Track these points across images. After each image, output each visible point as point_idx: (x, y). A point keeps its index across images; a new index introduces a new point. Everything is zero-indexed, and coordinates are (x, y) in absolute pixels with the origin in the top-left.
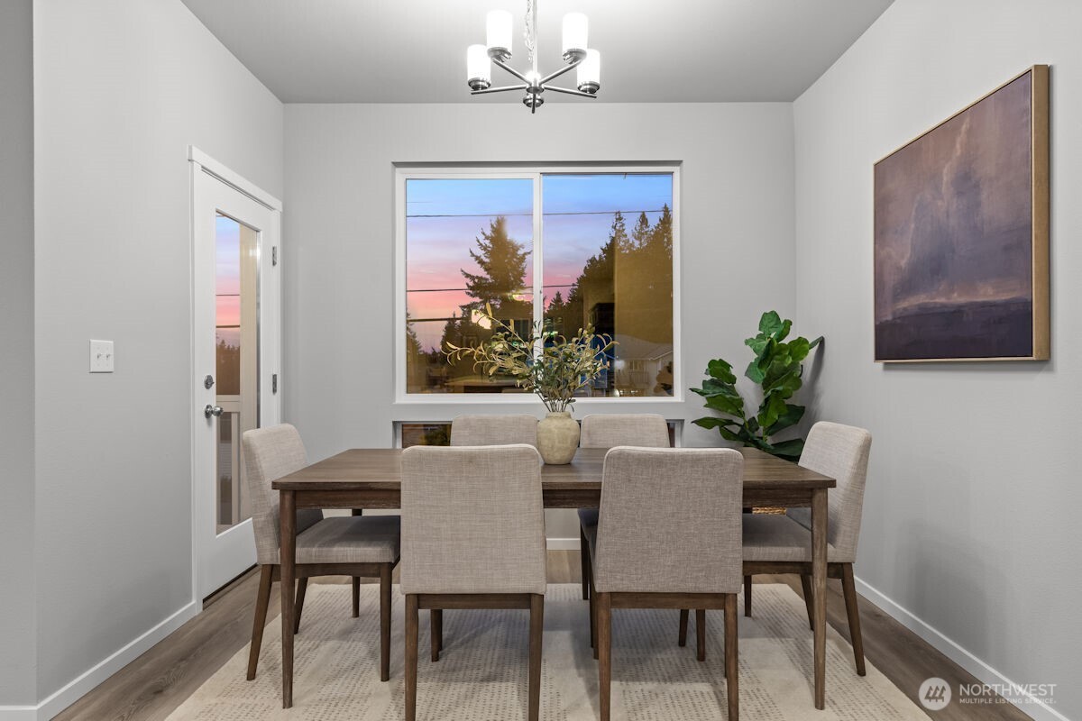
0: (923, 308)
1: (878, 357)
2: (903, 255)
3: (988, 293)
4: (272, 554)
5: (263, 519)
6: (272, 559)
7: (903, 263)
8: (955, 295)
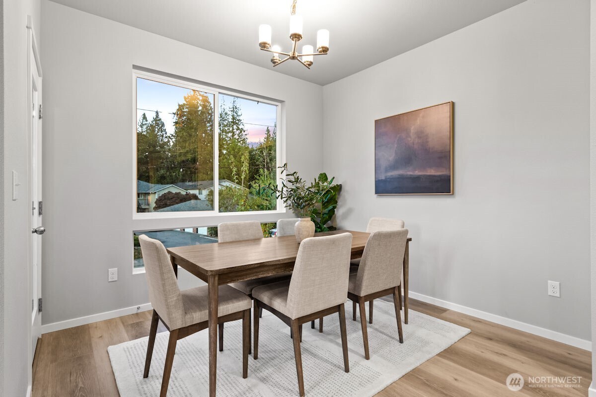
1: (376, 193)
4: (182, 321)
5: (175, 299)
6: (183, 324)
8: (417, 172)
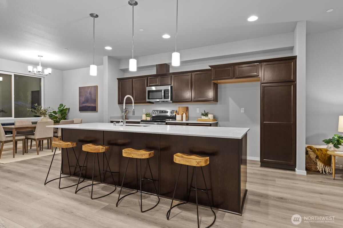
0: (86, 105)
2: (83, 99)
3: (92, 105)
7: (83, 100)
